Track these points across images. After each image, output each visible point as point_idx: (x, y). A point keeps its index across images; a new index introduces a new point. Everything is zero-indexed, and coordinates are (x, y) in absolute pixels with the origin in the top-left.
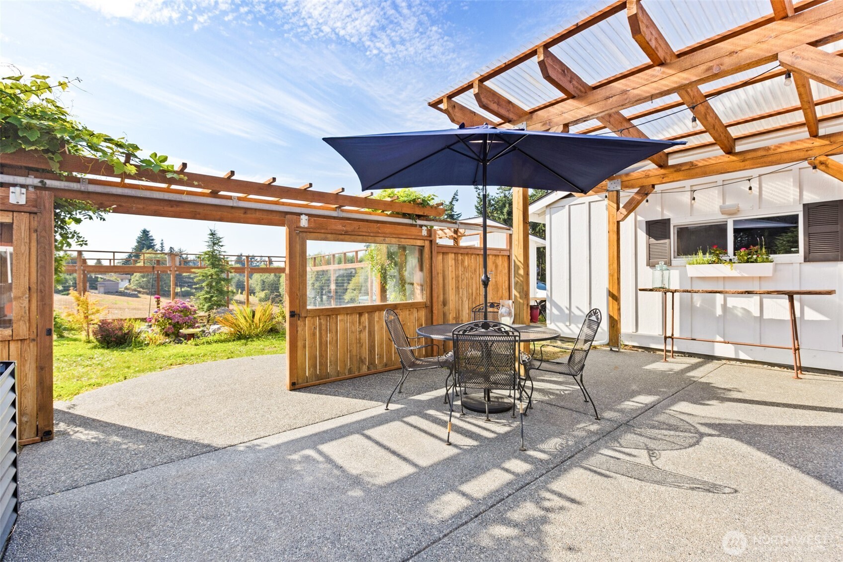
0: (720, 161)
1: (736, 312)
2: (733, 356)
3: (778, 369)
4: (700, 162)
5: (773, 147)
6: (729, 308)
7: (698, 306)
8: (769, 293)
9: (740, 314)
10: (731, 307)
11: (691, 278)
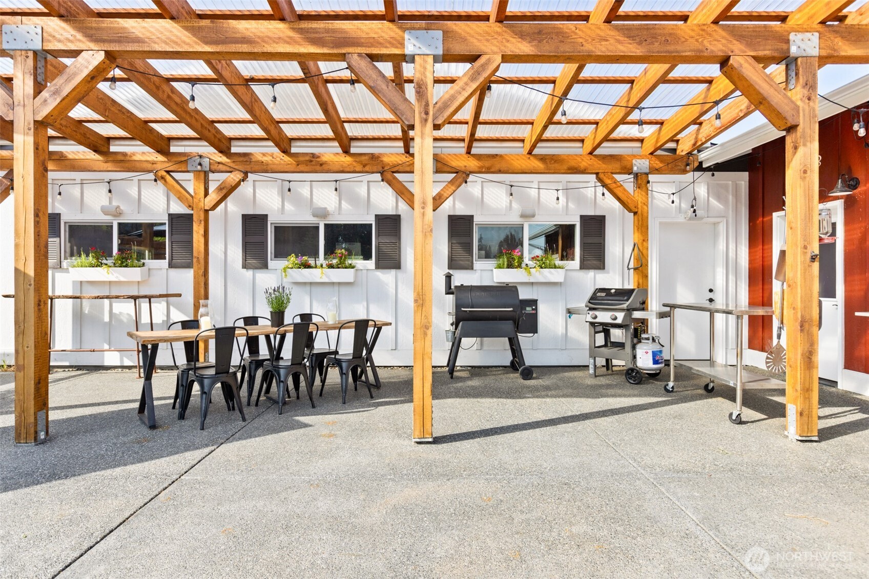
0: (88, 157)
1: (122, 317)
2: (119, 364)
3: (127, 370)
4: (69, 154)
5: (129, 154)
6: (115, 314)
7: (87, 312)
8: (117, 297)
9: (125, 320)
10: (118, 313)
11: (81, 282)
